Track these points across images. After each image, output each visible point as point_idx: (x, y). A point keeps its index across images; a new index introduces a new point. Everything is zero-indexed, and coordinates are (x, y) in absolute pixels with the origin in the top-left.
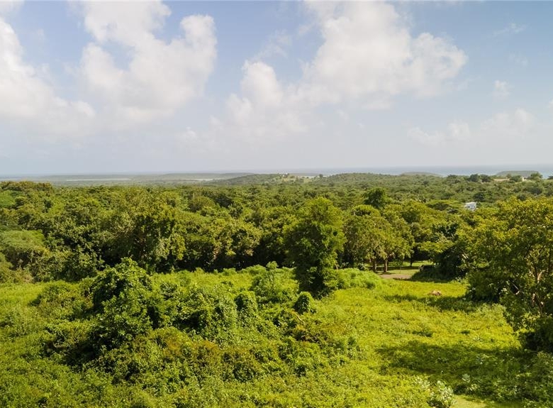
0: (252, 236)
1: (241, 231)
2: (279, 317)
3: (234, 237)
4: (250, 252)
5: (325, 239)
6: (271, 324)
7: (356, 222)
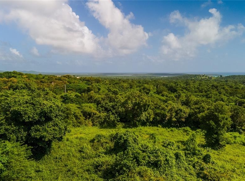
0: (185, 113)
1: (179, 110)
2: (196, 164)
3: (176, 112)
4: (183, 120)
5: (221, 122)
6: (191, 167)
7: (238, 109)
